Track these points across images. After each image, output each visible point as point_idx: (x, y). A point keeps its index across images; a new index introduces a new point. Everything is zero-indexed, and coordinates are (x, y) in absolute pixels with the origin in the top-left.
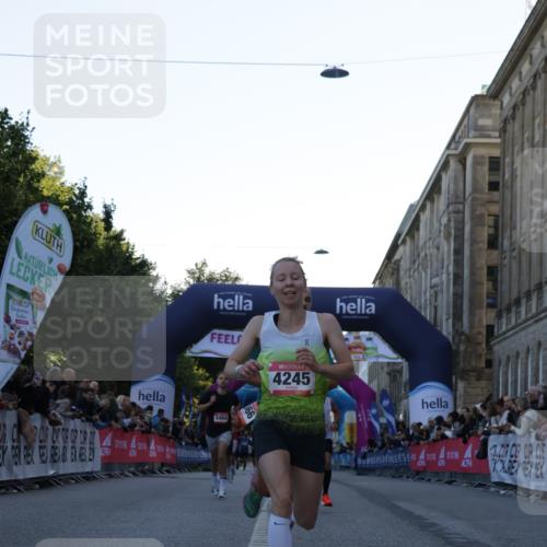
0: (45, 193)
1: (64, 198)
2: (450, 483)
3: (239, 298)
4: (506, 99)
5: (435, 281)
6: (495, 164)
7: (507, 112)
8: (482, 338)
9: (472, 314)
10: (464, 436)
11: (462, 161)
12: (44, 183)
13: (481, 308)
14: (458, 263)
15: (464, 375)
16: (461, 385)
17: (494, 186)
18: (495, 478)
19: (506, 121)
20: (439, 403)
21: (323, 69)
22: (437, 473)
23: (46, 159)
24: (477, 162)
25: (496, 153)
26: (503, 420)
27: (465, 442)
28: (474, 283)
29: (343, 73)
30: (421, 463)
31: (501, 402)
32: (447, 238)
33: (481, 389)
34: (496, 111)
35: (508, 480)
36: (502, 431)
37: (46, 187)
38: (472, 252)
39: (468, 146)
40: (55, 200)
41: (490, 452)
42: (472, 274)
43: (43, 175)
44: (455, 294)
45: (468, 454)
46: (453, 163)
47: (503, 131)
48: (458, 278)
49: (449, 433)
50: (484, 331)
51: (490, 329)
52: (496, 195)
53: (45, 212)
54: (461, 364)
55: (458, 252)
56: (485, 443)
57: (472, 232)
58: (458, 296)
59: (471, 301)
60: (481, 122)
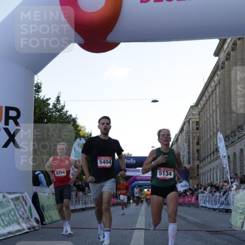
0: (81, 135)
1: (86, 136)
2: (189, 207)
3: (132, 160)
4: (200, 106)
5: (183, 154)
6: (197, 123)
7: (200, 110)
8: (196, 168)
9: (193, 162)
10: (192, 194)
11: (189, 123)
12: (81, 132)
13: (195, 160)
14: (189, 149)
15: (192, 178)
16: (191, 181)
17: (197, 129)
18: (200, 205)
19: (200, 112)
20: (185, 186)
21: (152, 100)
22: (185, 204)
23: (81, 126)
24: (193, 123)
25: (198, 120)
26: (202, 190)
27: (193, 196)
28: (193, 154)
29: (157, 101)
30: (181, 202)
31: (202, 185)
32: (186, 142)
33: (196, 182)
34: (197, 110)
35: (204, 206)
36: (202, 192)
37: (81, 133)
38: (192, 146)
39: (190, 119)
40: (84, 137)
41: (199, 198)
42: (193, 152)
43: (81, 130)
44: (188, 157)
45: (193, 199)
46: (186, 123)
47: (199, 115)
48: (189, 153)
49: (188, 194)
50: (196, 166)
51: (198, 166)
52: (198, 131)
53: (80, 140)
54: (191, 175)
55: (189, 146)
56: (198, 196)
57: (192, 141)
58: (189, 158)
59: (193, 159)
60: (193, 112)
